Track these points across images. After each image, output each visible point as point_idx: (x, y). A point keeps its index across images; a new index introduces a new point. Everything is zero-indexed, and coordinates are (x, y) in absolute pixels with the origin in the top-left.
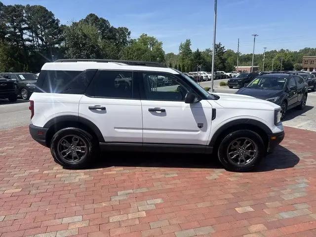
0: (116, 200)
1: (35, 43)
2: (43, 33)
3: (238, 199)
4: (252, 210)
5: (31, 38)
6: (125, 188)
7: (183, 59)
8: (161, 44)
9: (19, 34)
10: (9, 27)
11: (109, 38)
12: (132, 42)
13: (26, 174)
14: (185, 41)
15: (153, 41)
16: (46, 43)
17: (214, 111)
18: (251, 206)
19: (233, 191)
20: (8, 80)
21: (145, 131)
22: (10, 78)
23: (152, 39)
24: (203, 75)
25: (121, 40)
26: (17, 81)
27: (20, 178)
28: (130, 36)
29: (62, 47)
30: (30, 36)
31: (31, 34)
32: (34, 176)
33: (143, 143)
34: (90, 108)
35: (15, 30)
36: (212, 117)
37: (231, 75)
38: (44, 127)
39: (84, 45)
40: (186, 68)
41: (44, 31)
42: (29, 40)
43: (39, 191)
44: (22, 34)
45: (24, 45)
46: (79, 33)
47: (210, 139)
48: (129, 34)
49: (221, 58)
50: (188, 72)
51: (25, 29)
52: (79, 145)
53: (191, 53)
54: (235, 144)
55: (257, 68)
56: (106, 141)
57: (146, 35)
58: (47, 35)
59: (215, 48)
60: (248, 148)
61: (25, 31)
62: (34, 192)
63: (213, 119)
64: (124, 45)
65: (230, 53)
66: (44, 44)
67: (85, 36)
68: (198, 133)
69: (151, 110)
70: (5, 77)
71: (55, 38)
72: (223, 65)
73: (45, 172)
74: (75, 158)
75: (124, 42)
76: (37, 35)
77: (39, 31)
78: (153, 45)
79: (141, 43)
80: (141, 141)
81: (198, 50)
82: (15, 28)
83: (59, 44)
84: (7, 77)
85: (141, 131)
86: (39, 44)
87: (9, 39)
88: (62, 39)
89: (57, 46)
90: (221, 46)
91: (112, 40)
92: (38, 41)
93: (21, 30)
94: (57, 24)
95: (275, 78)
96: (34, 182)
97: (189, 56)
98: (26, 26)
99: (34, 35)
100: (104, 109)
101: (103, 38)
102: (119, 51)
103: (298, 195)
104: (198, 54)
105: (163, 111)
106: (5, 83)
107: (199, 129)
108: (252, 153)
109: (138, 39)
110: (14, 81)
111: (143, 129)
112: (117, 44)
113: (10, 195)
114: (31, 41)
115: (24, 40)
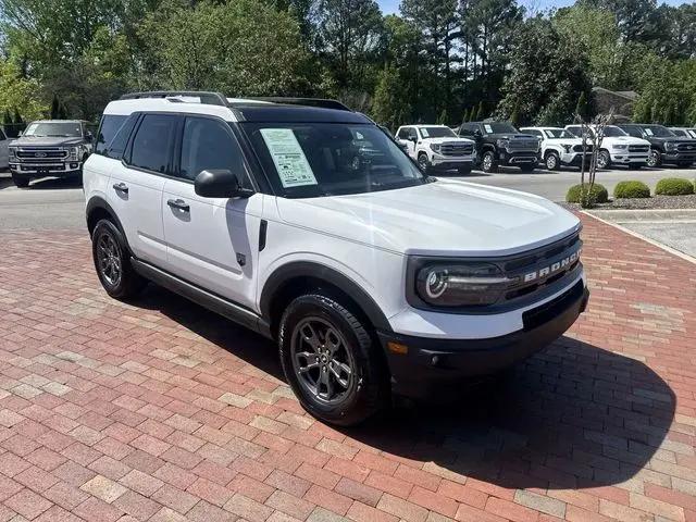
1: (469, 64)
2: (487, 42)
5: (462, 55)
9: (444, 47)
10: (427, 37)
16: (489, 62)
17: (264, 227)
21: (170, 249)
30: (462, 50)
31: (465, 46)
35: (436, 40)
36: (260, 244)
41: (490, 36)
42: (457, 59)
44: (448, 47)
45: (448, 71)
47: (258, 300)
51: (455, 36)
54: (308, 331)
56: (137, 256)
58: (493, 45)
66: (486, 63)
68: (241, 276)
71: (509, 50)
76: (475, 47)
77: (480, 39)
82: (436, 36)
85: (164, 248)
86: (476, 66)
89: (508, 67)
92: (475, 60)
93: (447, 39)
94: (519, 18)
98: (458, 30)
99: (470, 48)
100: (127, 191)
105: (187, 209)
107: (239, 267)
111: (166, 244)
114: (460, 60)
115: (449, 60)
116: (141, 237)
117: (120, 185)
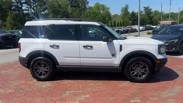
0: (64, 96)
1: (30, 12)
2: (34, 5)
3: (134, 96)
4: (140, 101)
5: (27, 9)
6: (70, 90)
7: (123, 18)
8: (108, 9)
9: (20, 6)
10: (14, 3)
11: (75, 7)
12: (90, 8)
13: (18, 83)
14: (125, 6)
15: (103, 7)
16: (36, 11)
17: (121, 46)
18: (140, 100)
19: (131, 92)
20: (13, 34)
21: (81, 59)
22: (14, 33)
23: (103, 6)
24: (137, 28)
25: (83, 8)
26: (18, 35)
27: (15, 85)
28: (88, 4)
29: (46, 14)
30: (26, 7)
32: (22, 84)
33: (81, 66)
34: (51, 46)
35: (18, 4)
36: (120, 50)
37: (156, 27)
38: (26, 57)
39: (59, 11)
40: (125, 24)
41: (35, 4)
42: (26, 10)
43: (24, 91)
44: (22, 6)
45: (23, 13)
46: (56, 4)
47: (119, 63)
48: (88, 3)
49: (149, 16)
50: (126, 26)
51: (24, 3)
52: (45, 67)
53: (128, 13)
54: (134, 66)
55: (176, 22)
56: (60, 64)
57: (99, 3)
58: (37, 6)
59: (145, 10)
60: (143, 68)
61: (23, 5)
62: (21, 91)
63: (120, 51)
64: (85, 10)
65: (156, 13)
67: (59, 5)
68: (113, 59)
69: (84, 47)
70: (11, 33)
71: (42, 8)
72: (151, 21)
73: (28, 83)
74: (44, 75)
75: (85, 8)
76: (31, 7)
77: (32, 4)
78: (103, 9)
79: (96, 8)
80: (80, 65)
81: (133, 12)
82: (18, 3)
83: (44, 12)
84: (12, 33)
85: (79, 59)
86: (32, 12)
87: (14, 10)
88: (46, 8)
89: (43, 13)
90: (149, 8)
91: (77, 8)
92: (31, 10)
93: (21, 4)
95: (177, 27)
96: (22, 87)
97: (127, 16)
99: (29, 7)
100: (58, 46)
101: (72, 6)
102: (81, 14)
103: (171, 95)
104: (133, 14)
105: (91, 47)
106: (11, 36)
107: (112, 57)
108: (145, 71)
109: (93, 6)
110: (16, 35)
111: (80, 57)
112: (80, 10)
113: (9, 93)
114: (27, 10)
115: (23, 10)
116: (66, 58)
117: (53, 45)
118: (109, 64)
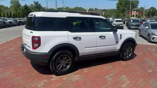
116: (86, 49)
117: (76, 37)
118: (106, 50)
